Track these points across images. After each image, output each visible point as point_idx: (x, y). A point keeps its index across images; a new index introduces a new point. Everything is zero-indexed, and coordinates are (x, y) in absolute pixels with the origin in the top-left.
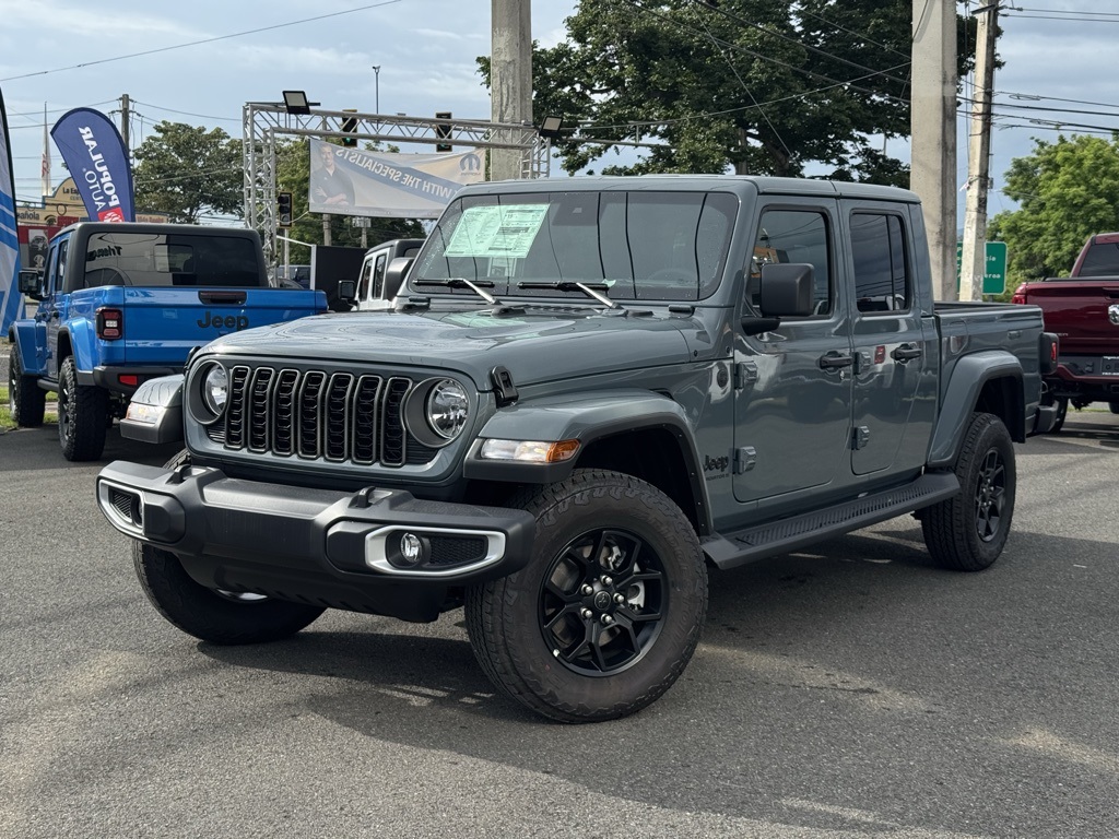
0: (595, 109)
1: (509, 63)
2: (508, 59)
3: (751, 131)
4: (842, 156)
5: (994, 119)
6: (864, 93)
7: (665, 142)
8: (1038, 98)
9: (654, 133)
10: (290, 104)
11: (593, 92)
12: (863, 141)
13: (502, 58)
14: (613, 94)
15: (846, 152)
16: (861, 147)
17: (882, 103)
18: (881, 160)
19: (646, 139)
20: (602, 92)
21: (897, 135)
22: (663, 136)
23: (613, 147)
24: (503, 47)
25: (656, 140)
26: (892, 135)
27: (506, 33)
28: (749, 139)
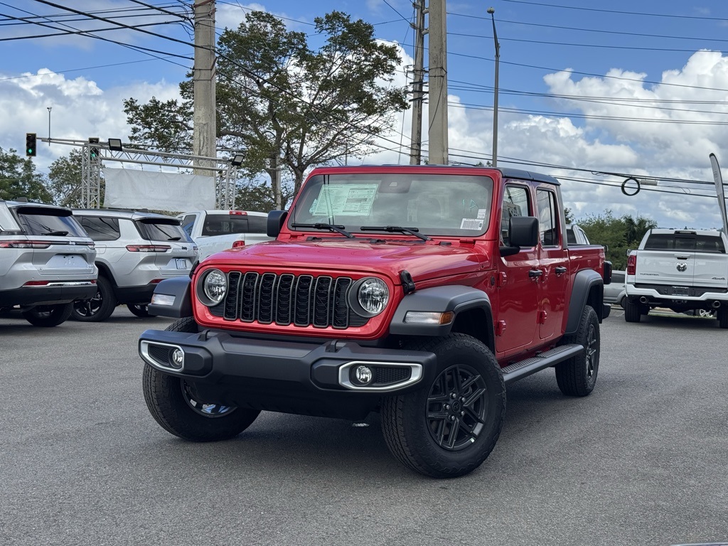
1: (205, 125)
2: (204, 122)
10: (112, 145)
13: (201, 121)
24: (201, 116)
27: (203, 109)
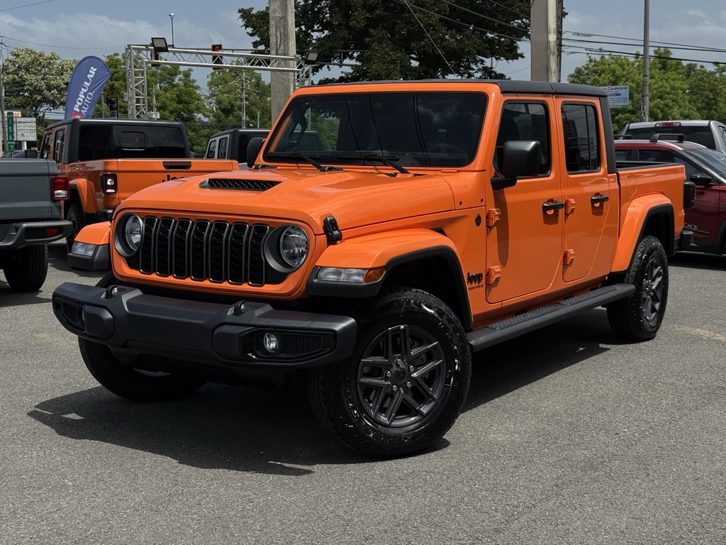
0: (314, 42)
1: (281, 18)
2: (280, 16)
3: (413, 56)
4: (470, 71)
5: (563, 48)
6: (482, 31)
7: (358, 63)
8: (590, 35)
9: (351, 57)
10: (155, 46)
11: (313, 31)
12: (482, 62)
13: (276, 15)
14: (326, 32)
15: (473, 69)
16: (480, 66)
17: (493, 38)
18: (493, 74)
19: (347, 61)
20: (318, 31)
21: (502, 58)
22: (357, 60)
23: (326, 66)
25: (353, 62)
26: (499, 59)
28: (412, 61)
